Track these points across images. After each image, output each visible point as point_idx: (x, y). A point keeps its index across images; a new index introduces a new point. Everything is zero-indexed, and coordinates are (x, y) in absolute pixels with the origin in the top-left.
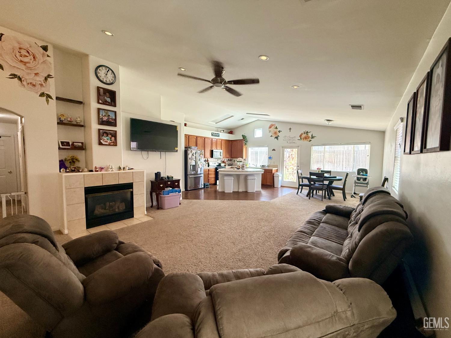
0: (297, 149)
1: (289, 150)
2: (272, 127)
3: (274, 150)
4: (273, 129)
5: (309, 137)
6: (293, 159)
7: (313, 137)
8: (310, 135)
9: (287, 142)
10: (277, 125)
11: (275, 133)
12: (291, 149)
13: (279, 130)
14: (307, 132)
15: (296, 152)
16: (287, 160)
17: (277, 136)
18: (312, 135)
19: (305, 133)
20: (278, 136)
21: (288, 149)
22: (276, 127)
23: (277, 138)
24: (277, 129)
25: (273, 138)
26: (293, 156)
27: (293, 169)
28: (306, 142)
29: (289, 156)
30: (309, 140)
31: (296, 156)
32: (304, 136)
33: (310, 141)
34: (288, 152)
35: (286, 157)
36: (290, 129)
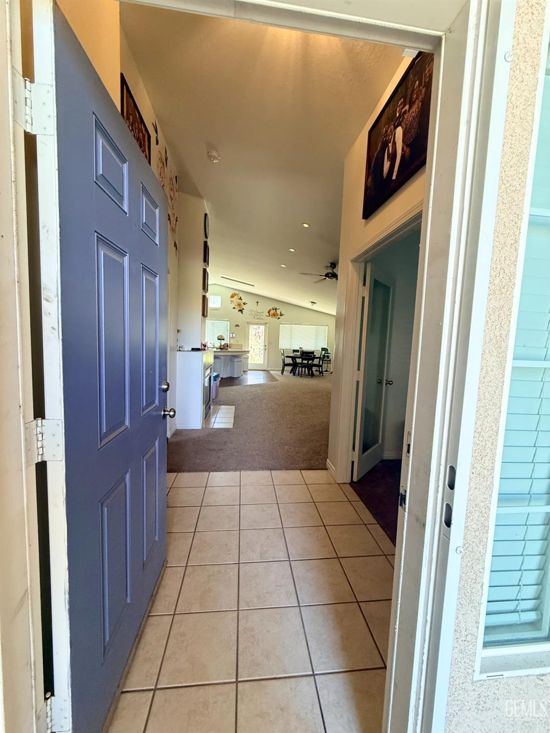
0: (264, 326)
1: (255, 326)
2: (235, 297)
3: (237, 326)
4: (235, 299)
5: (277, 315)
6: (260, 337)
7: (281, 315)
8: (278, 311)
9: (254, 318)
10: (241, 295)
11: (239, 305)
12: (258, 326)
13: (243, 301)
14: (276, 309)
15: (264, 330)
16: (253, 339)
17: (241, 309)
18: (281, 313)
19: (273, 309)
20: (243, 309)
21: (254, 326)
22: (240, 298)
23: (241, 311)
24: (241, 300)
25: (236, 310)
26: (260, 334)
27: (260, 349)
28: (274, 319)
29: (255, 334)
30: (277, 317)
31: (263, 334)
32: (272, 312)
33: (279, 318)
34: (253, 330)
35: (252, 335)
36: (257, 302)
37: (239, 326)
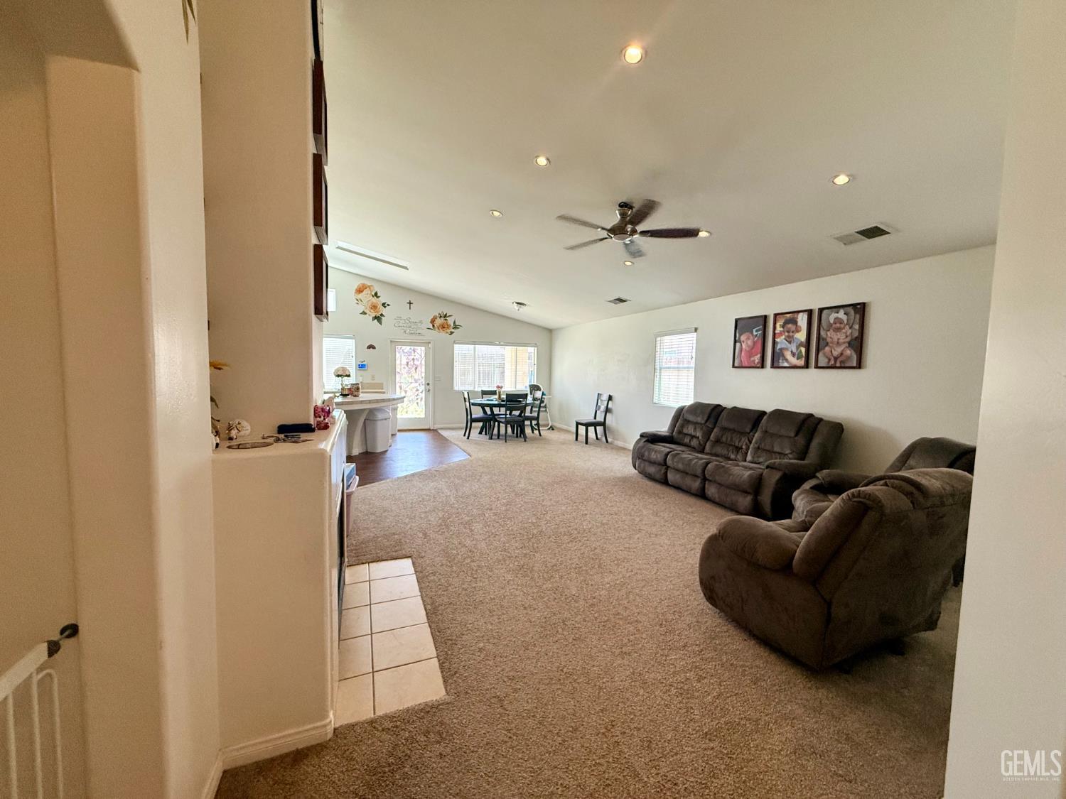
0: (423, 348)
1: (407, 348)
2: (365, 292)
3: (371, 347)
4: (366, 296)
5: (449, 326)
6: (416, 368)
7: (456, 327)
8: (451, 321)
9: (405, 332)
10: (377, 288)
11: (374, 307)
12: (412, 347)
13: (382, 300)
14: (445, 316)
15: (423, 355)
16: (404, 371)
17: (378, 315)
18: (454, 322)
19: (441, 317)
20: (382, 315)
21: (404, 347)
22: (376, 294)
23: (378, 319)
24: (378, 297)
25: (369, 318)
26: (416, 362)
27: (417, 390)
28: (443, 335)
29: (408, 363)
30: (449, 331)
31: (423, 362)
32: (439, 322)
33: (452, 333)
34: (402, 356)
35: (401, 364)
36: (410, 303)
37: (374, 348)
